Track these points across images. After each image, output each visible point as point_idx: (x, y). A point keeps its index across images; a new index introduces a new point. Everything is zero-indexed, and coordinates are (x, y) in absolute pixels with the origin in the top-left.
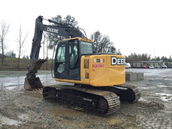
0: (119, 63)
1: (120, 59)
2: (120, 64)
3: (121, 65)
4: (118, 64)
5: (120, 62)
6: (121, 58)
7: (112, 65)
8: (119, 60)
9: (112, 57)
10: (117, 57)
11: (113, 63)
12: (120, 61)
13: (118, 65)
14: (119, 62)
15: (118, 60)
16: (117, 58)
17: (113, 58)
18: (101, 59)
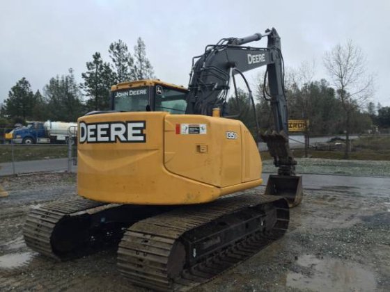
0: (91, 136)
1: (94, 127)
2: (94, 139)
3: (97, 142)
4: (90, 139)
5: (96, 135)
6: (96, 124)
8: (91, 130)
9: (80, 123)
10: (87, 122)
11: (81, 139)
12: (95, 131)
13: (88, 142)
14: (93, 133)
15: (89, 130)
16: (87, 125)
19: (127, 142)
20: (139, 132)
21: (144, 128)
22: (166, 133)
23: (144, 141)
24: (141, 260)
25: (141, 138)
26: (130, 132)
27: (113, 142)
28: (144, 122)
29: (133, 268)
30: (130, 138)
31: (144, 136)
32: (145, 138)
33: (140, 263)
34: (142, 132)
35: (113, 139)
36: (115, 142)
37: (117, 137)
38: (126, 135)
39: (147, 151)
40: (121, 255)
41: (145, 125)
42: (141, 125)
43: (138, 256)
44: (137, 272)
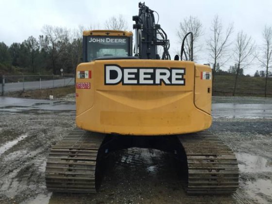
0: (130, 79)
1: (135, 70)
2: (135, 82)
4: (128, 81)
5: (136, 78)
6: (138, 68)
7: (106, 84)
8: (130, 73)
9: (106, 65)
10: (122, 66)
11: (109, 81)
12: (137, 74)
14: (132, 76)
15: (125, 73)
17: (109, 69)
18: (86, 72)
19: (171, 84)
20: (180, 77)
21: (184, 74)
22: (196, 78)
23: (184, 84)
24: (214, 175)
25: (182, 82)
26: (174, 77)
27: (158, 84)
28: (184, 69)
29: (207, 182)
30: (174, 81)
31: (184, 80)
32: (184, 82)
33: (214, 177)
34: (183, 77)
35: (158, 82)
36: (160, 84)
37: (162, 80)
38: (170, 79)
39: (185, 92)
40: (192, 175)
41: (185, 71)
42: (182, 71)
43: (211, 173)
44: (209, 184)
